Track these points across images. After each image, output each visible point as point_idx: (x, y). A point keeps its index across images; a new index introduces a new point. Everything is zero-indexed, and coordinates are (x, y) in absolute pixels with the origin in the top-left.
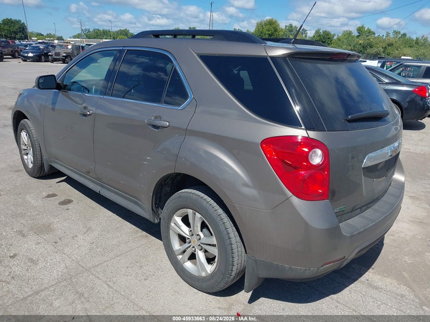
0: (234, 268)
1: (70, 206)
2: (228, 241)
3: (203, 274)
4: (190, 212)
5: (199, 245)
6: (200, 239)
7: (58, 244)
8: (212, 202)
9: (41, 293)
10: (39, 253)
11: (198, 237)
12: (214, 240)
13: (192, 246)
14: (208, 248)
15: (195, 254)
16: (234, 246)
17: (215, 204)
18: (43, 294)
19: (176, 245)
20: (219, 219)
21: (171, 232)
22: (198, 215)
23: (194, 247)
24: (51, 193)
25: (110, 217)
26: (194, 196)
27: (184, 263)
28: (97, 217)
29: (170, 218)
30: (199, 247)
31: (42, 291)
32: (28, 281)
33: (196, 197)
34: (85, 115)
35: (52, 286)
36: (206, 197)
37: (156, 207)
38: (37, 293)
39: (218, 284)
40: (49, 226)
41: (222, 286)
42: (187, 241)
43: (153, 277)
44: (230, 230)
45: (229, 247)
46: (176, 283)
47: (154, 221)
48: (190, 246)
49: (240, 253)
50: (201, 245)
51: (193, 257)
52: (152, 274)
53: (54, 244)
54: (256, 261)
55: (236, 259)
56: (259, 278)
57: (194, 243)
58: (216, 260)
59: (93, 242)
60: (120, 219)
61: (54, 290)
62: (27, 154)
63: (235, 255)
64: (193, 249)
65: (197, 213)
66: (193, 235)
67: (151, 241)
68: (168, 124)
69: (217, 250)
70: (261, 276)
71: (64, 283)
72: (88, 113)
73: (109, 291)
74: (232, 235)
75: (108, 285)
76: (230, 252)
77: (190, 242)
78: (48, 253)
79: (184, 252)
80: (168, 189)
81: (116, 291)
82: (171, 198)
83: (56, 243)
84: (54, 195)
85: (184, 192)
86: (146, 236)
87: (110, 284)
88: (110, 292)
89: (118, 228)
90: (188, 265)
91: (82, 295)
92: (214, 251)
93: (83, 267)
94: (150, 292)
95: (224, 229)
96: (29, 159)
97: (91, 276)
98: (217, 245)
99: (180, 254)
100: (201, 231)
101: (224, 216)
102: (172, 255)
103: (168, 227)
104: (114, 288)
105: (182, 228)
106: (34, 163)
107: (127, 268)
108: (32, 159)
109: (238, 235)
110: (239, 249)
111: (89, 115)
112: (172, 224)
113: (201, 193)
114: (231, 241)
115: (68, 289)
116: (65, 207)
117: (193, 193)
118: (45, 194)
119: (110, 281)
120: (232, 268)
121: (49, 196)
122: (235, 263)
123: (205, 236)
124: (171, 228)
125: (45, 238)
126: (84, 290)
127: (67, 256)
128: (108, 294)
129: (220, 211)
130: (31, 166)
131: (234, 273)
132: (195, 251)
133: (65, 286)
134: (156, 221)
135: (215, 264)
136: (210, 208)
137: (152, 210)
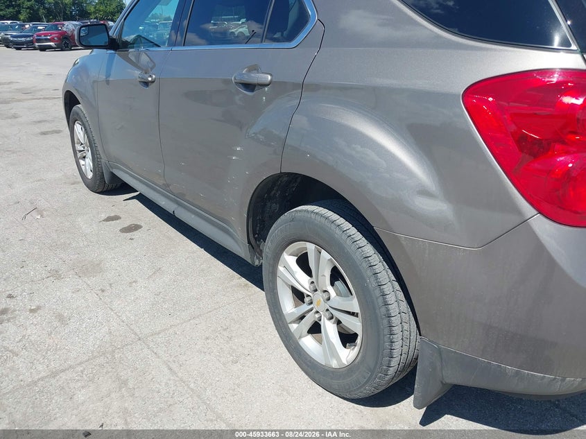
0: (394, 363)
1: (136, 234)
2: (383, 310)
3: (334, 364)
4: (311, 248)
5: (327, 310)
6: (329, 299)
7: (106, 294)
8: (353, 231)
9: (61, 375)
10: (75, 306)
11: (325, 295)
12: (354, 305)
13: (314, 310)
14: (342, 317)
15: (320, 325)
16: (395, 321)
17: (358, 236)
18: (63, 376)
19: (288, 306)
20: (365, 265)
21: (279, 282)
22: (325, 255)
23: (317, 312)
24: (112, 215)
25: (194, 252)
26: (318, 218)
27: (300, 337)
28: (173, 253)
29: (277, 258)
30: (327, 313)
31: (63, 371)
32: (46, 353)
33: (323, 220)
34: (146, 84)
35: (80, 364)
36: (341, 221)
37: (256, 239)
38: (54, 374)
39: (361, 387)
40: (98, 265)
41: (368, 390)
42: (307, 299)
43: (249, 357)
44: (387, 289)
45: (385, 322)
46: (287, 373)
47: (254, 262)
48: (311, 310)
49: (406, 333)
50: (330, 309)
51: (315, 329)
52: (246, 353)
53: (99, 292)
54: (440, 351)
55: (397, 345)
56: (444, 384)
57: (318, 305)
58: (359, 341)
59: (160, 292)
60: (209, 255)
61: (82, 372)
62: (84, 157)
63: (397, 338)
64: (317, 316)
65: (323, 251)
66: (316, 290)
67: (253, 294)
68: (269, 77)
69: (359, 324)
70: (447, 381)
71: (102, 360)
72: (150, 79)
73: (170, 380)
74: (391, 298)
75: (170, 369)
76: (386, 331)
77: (312, 303)
78: (88, 307)
79: (302, 317)
80: (276, 207)
81: (181, 380)
82: (279, 220)
83: (103, 291)
84: (116, 218)
85: (300, 211)
86: (246, 285)
87: (174, 366)
88: (171, 382)
89: (203, 270)
90: (309, 343)
91: (125, 383)
92: (355, 325)
93: (136, 334)
94: (239, 386)
95: (374, 284)
96: (87, 164)
97: (146, 351)
98: (360, 315)
99: (294, 322)
100: (332, 284)
101: (376, 259)
102: (280, 322)
103: (274, 273)
104: (180, 375)
105: (297, 276)
106: (94, 171)
107: (207, 338)
108: (92, 165)
109: (404, 299)
110: (406, 327)
111: (152, 82)
112: (281, 268)
113: (332, 213)
114: (388, 310)
115: (105, 371)
116: (129, 235)
117: (317, 213)
118: (104, 216)
119: (174, 362)
120: (390, 361)
121: (109, 219)
122: (396, 353)
123: (339, 294)
124: (278, 274)
125: (89, 282)
126: (130, 373)
127: (116, 313)
128: (167, 384)
129: (369, 249)
130: (90, 175)
131: (392, 371)
132: (320, 320)
133: (101, 366)
134: (257, 263)
135: (357, 349)
136: (349, 242)
137: (249, 242)
